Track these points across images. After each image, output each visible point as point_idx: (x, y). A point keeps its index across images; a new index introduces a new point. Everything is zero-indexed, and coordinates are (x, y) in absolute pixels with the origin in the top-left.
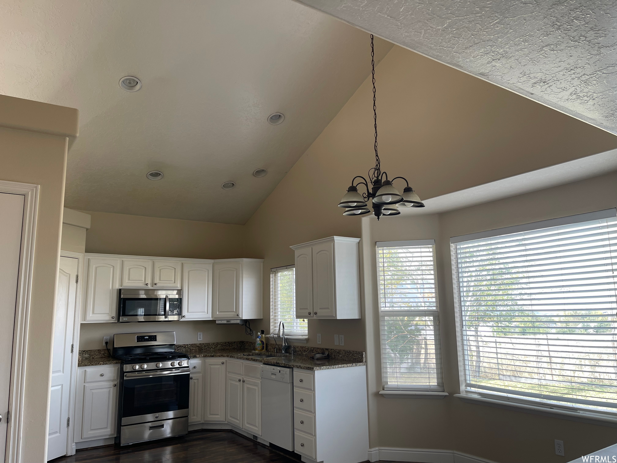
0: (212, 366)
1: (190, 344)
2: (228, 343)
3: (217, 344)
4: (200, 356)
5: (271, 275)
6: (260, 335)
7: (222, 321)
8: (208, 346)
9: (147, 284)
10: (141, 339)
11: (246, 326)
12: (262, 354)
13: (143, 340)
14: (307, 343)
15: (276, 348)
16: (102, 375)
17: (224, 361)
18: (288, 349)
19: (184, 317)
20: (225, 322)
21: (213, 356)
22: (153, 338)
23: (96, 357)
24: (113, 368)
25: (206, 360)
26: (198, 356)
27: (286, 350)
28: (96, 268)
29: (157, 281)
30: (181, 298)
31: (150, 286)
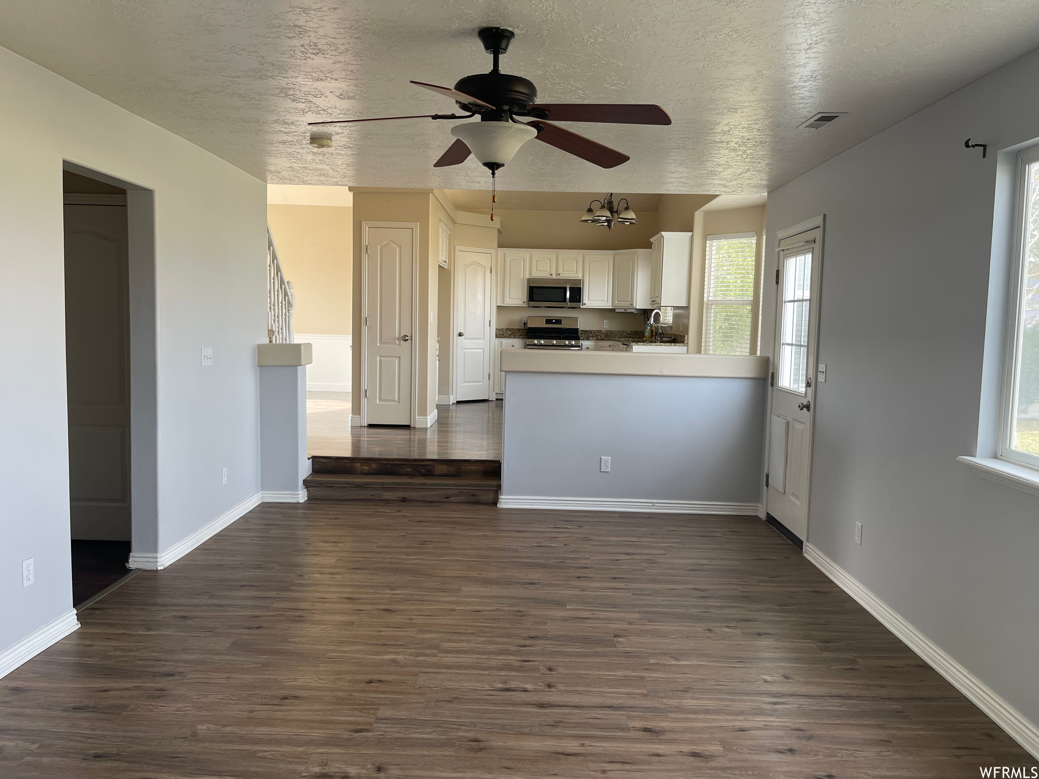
1: (595, 330)
3: (623, 332)
4: (592, 339)
7: (620, 310)
8: (613, 333)
9: (551, 275)
11: (644, 316)
13: (550, 323)
14: (671, 330)
16: (513, 346)
17: (611, 344)
19: (584, 304)
21: (603, 340)
22: (559, 322)
24: (521, 341)
25: (598, 343)
28: (510, 261)
29: (560, 271)
30: (581, 288)
31: (554, 277)
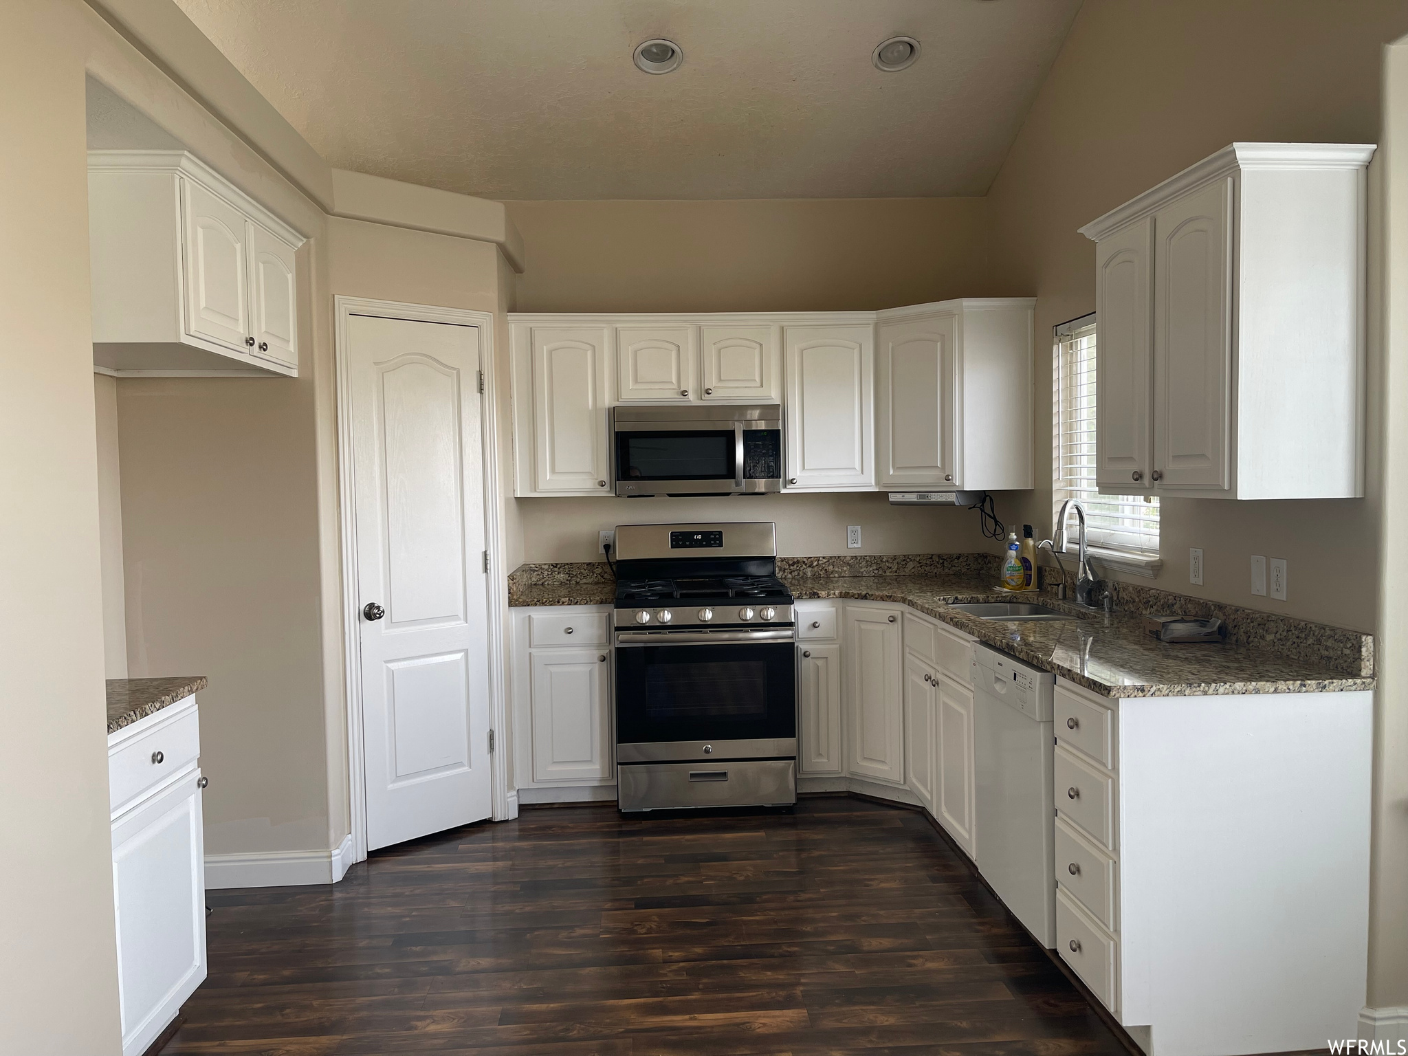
0: (863, 626)
1: (824, 558)
2: (939, 556)
3: (906, 559)
4: (829, 595)
5: (1055, 348)
6: (1017, 540)
7: (907, 495)
8: (876, 563)
9: (684, 393)
10: (682, 538)
11: (983, 511)
12: (1020, 600)
13: (688, 543)
14: (1156, 576)
15: (1061, 586)
16: (569, 631)
17: (898, 614)
18: (1093, 592)
19: (792, 482)
20: (913, 498)
21: (865, 597)
22: (715, 539)
23: (584, 581)
24: (596, 615)
25: (848, 608)
26: (823, 593)
27: (1089, 593)
28: (550, 353)
29: (711, 382)
30: (779, 430)
31: (692, 399)
